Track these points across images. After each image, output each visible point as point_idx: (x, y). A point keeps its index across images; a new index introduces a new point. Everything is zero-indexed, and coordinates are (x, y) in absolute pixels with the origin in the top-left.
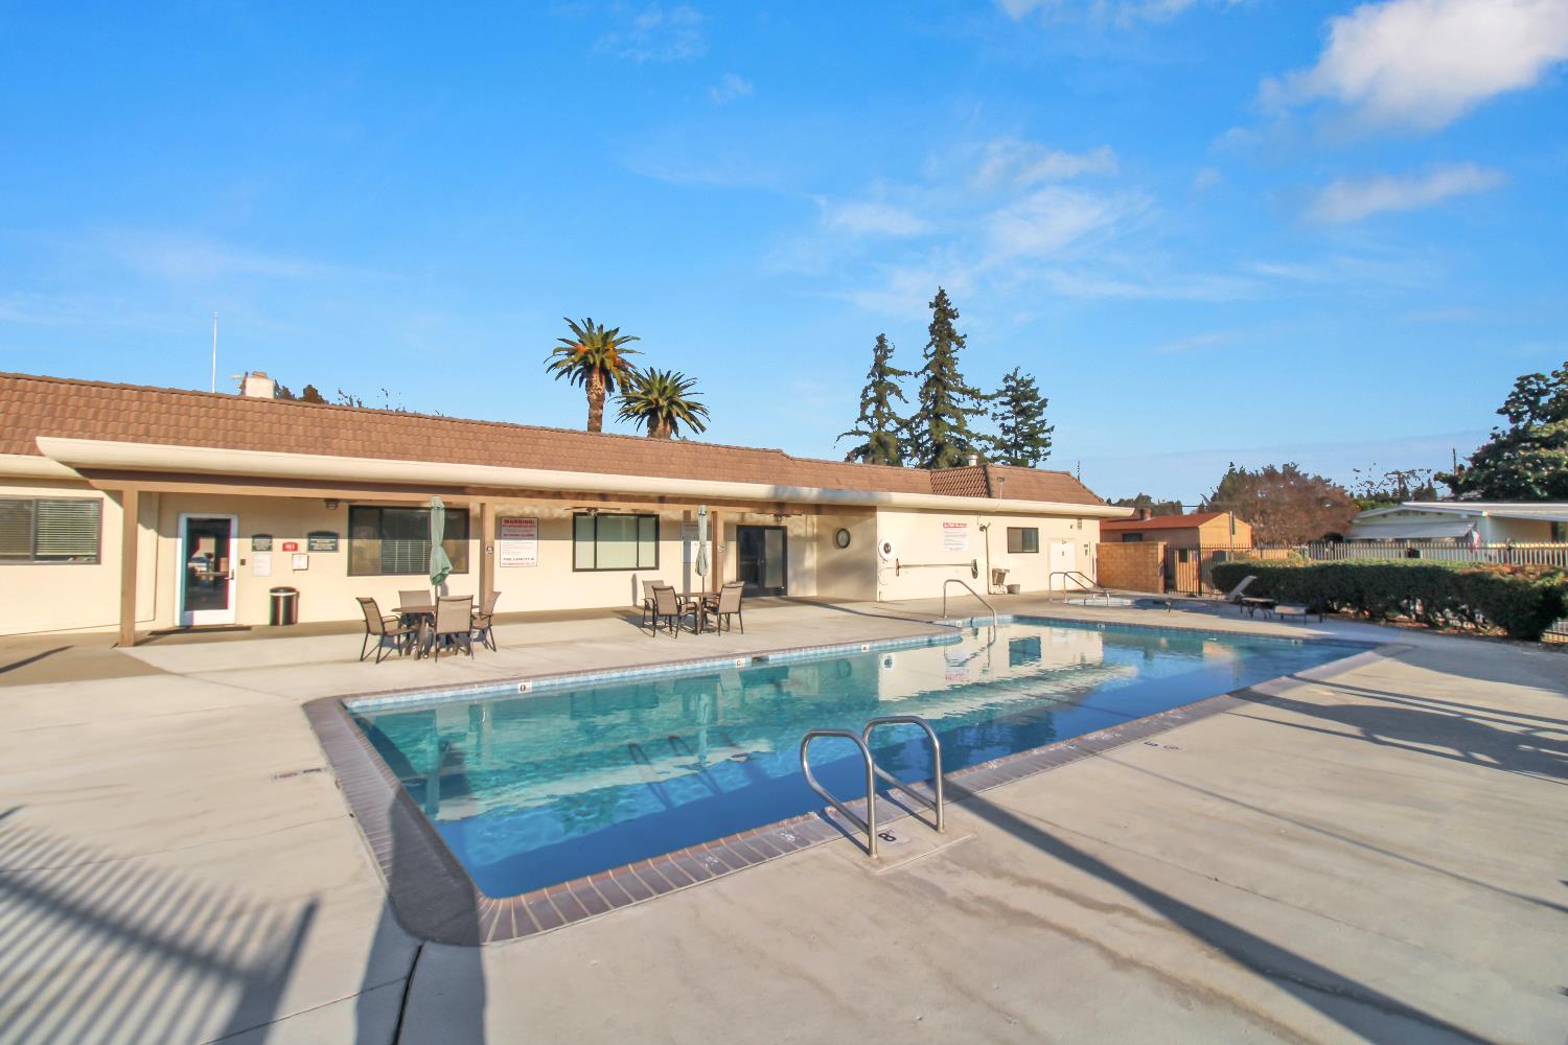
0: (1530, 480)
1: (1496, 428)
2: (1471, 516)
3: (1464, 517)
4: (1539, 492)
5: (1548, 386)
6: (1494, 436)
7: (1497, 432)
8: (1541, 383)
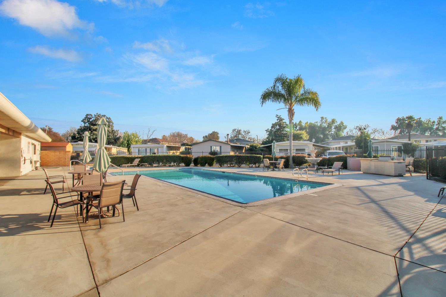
0: (91, 138)
1: (81, 125)
2: (95, 146)
3: (94, 146)
4: (93, 141)
5: (92, 117)
6: (81, 127)
7: (81, 126)
8: (91, 116)
